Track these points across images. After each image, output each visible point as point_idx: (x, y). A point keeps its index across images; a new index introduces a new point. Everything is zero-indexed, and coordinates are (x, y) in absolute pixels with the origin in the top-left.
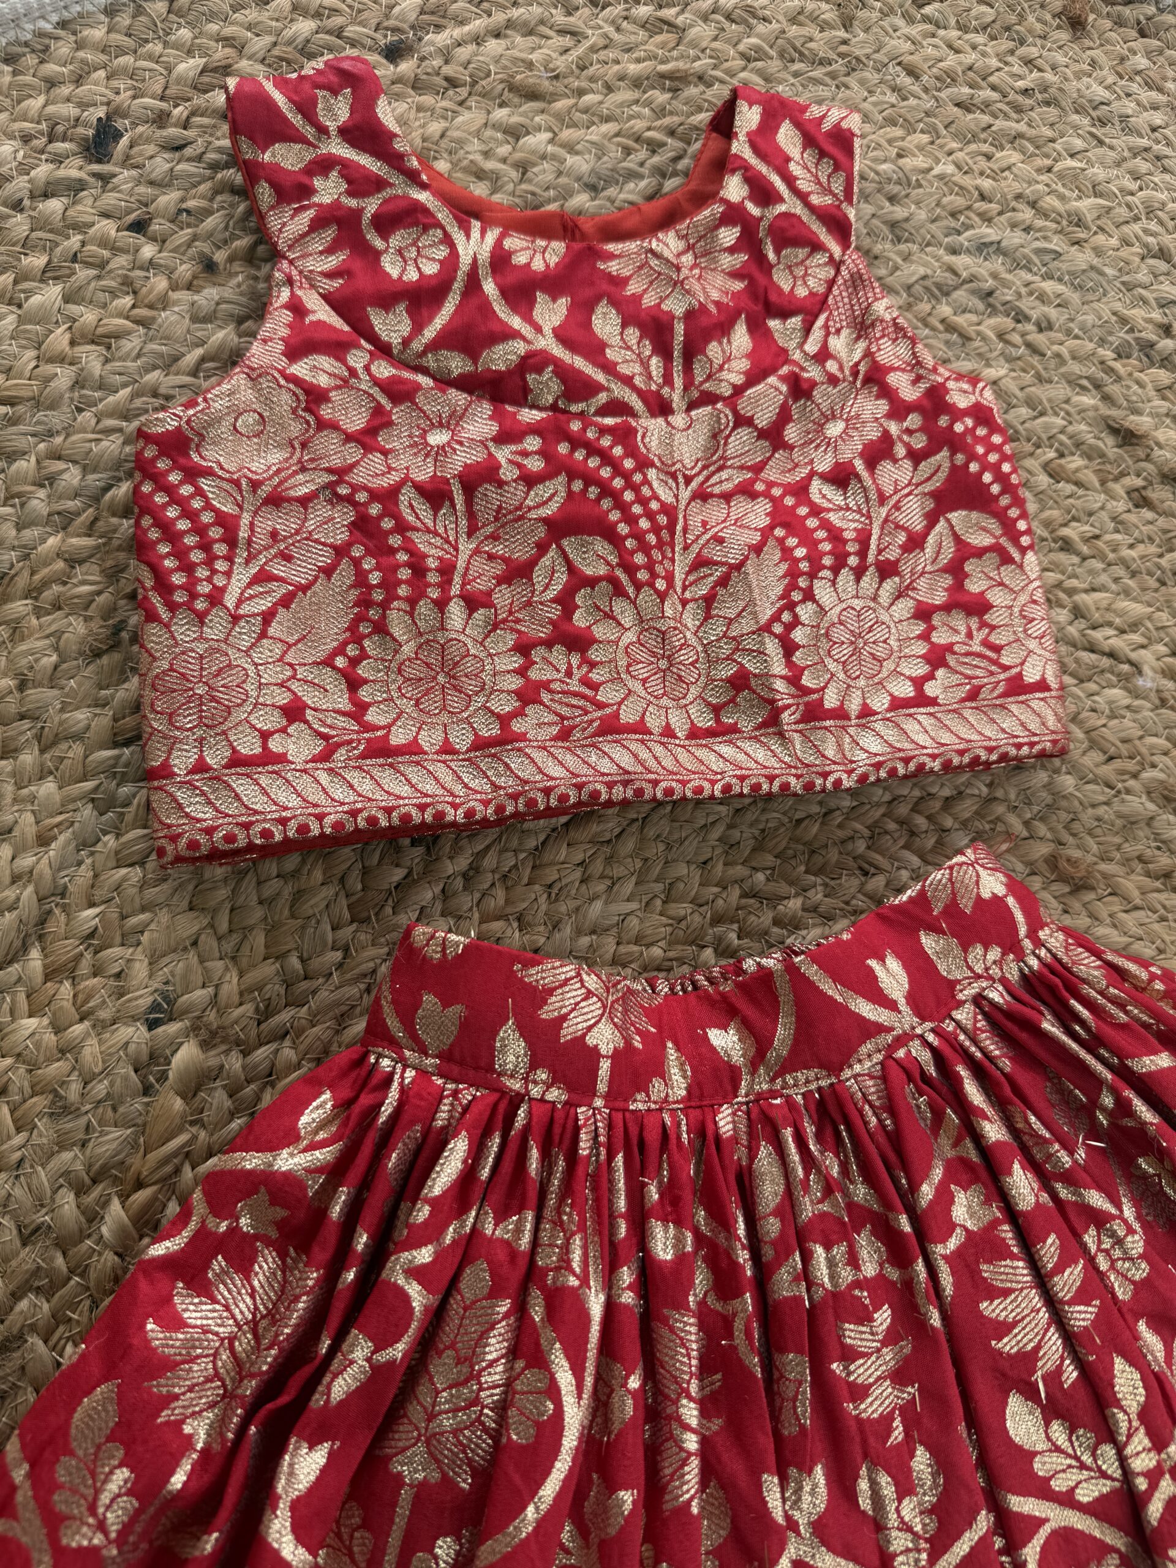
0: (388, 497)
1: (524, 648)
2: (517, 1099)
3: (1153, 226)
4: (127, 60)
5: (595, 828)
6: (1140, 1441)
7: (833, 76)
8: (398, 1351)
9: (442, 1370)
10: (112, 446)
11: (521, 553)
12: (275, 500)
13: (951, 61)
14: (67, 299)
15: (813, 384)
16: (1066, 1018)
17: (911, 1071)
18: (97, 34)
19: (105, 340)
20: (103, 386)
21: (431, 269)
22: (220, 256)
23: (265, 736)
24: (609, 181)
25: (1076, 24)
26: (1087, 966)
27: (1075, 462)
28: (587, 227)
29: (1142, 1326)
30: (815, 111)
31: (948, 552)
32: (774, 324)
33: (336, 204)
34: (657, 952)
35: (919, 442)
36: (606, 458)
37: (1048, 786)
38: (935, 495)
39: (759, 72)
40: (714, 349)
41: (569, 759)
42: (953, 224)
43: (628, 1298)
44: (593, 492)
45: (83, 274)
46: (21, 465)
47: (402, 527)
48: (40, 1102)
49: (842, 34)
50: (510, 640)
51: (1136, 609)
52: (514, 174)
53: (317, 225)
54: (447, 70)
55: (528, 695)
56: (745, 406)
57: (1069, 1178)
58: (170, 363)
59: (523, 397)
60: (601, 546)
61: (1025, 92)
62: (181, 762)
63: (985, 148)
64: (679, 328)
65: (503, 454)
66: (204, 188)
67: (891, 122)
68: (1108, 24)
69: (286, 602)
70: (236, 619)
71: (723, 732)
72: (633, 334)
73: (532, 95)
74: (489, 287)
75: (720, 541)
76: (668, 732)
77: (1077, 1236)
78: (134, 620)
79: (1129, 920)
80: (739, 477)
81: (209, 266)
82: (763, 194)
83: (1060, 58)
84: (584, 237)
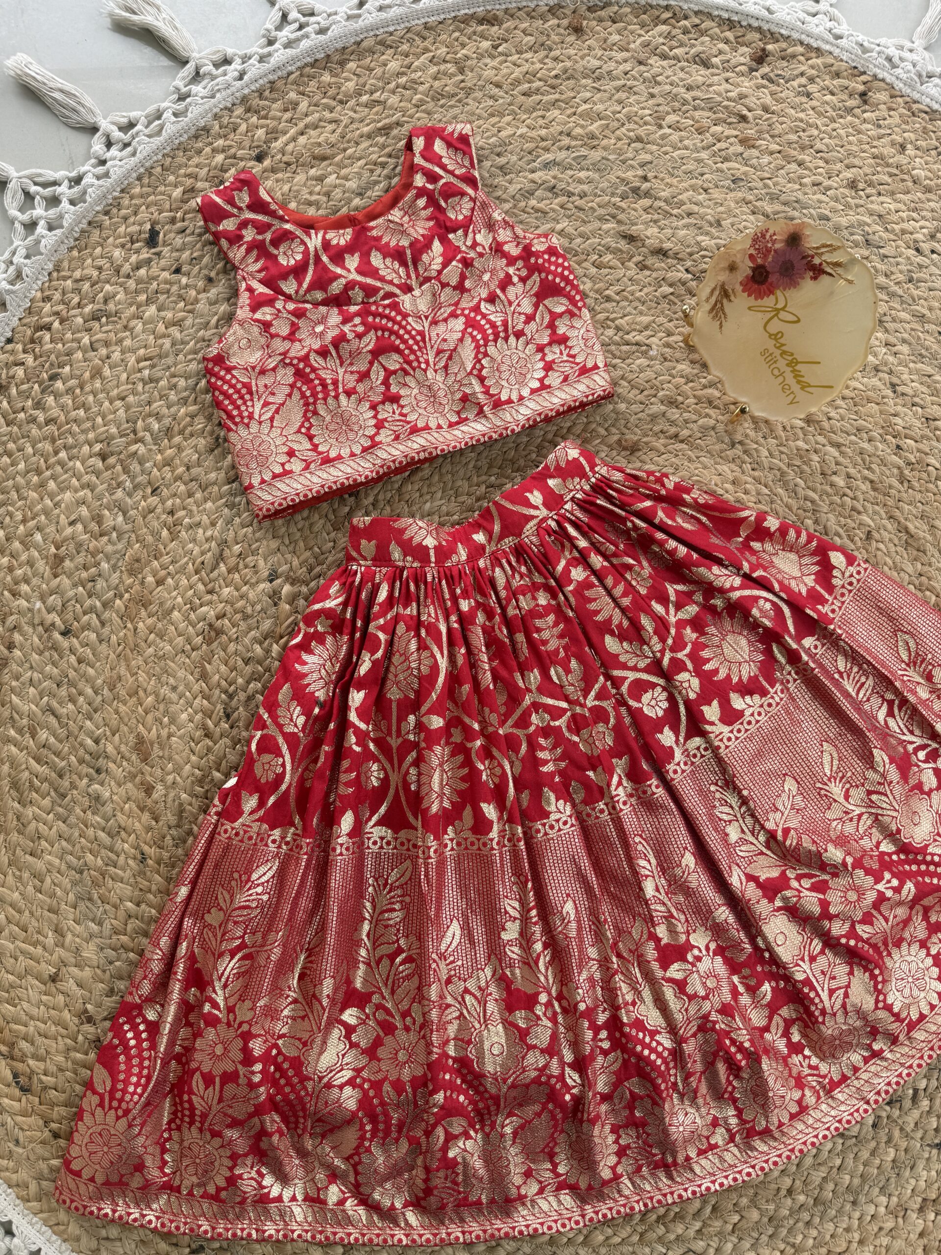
0: (305, 359)
1: (373, 407)
2: (402, 569)
3: (632, 126)
4: (152, 198)
5: (420, 474)
6: (655, 639)
7: (459, 101)
8: (379, 654)
9: (396, 659)
10: (193, 366)
11: (363, 368)
12: (263, 372)
13: (517, 73)
14: (159, 310)
15: (473, 259)
16: (609, 498)
17: (549, 531)
18: (137, 190)
19: (178, 323)
20: (183, 342)
21: (299, 257)
22: (213, 274)
23: (283, 465)
24: (367, 189)
25: (578, 30)
26: (617, 476)
27: (608, 257)
28: (360, 217)
29: (653, 603)
30: (450, 129)
31: (547, 319)
32: (451, 236)
33: (254, 240)
34: (456, 517)
35: (524, 273)
36: (389, 318)
37: (614, 411)
38: (536, 295)
39: (424, 111)
40: (425, 258)
41: (401, 447)
42: (530, 157)
43: (456, 625)
44: (386, 334)
45: (162, 298)
46: (162, 383)
47: (314, 370)
48: (238, 616)
49: (461, 77)
50: (368, 405)
51: (646, 319)
52: (325, 199)
53: (248, 251)
54: (285, 159)
55: (379, 425)
56: (443, 278)
57: (615, 555)
58: (206, 326)
59: (349, 301)
60: (395, 356)
61: (556, 77)
62: (256, 481)
63: (540, 113)
64: (408, 252)
65: (346, 328)
66: (199, 245)
67: (492, 115)
68: (595, 23)
69: (277, 411)
70: (260, 423)
71: (462, 421)
72: (388, 261)
73: (324, 158)
74: (325, 259)
75: (445, 340)
76: (439, 427)
77: (622, 576)
78: (222, 434)
79: (660, 460)
80: (449, 310)
81: (210, 280)
82: (432, 178)
83: (572, 52)
84: (360, 222)
